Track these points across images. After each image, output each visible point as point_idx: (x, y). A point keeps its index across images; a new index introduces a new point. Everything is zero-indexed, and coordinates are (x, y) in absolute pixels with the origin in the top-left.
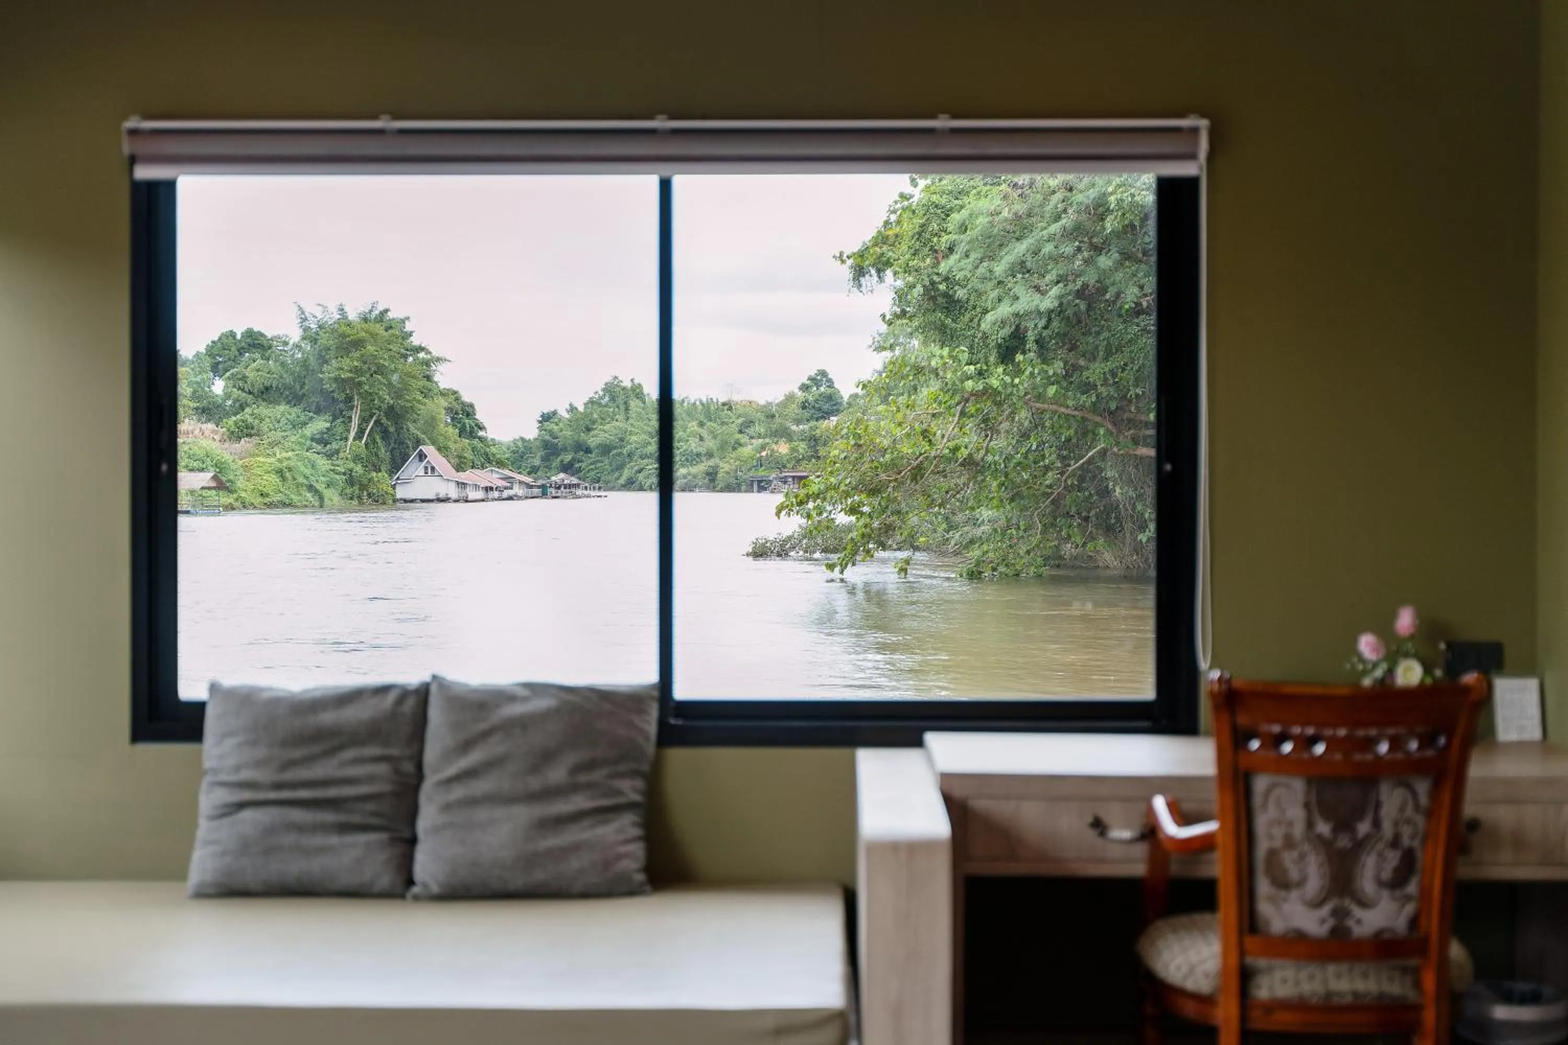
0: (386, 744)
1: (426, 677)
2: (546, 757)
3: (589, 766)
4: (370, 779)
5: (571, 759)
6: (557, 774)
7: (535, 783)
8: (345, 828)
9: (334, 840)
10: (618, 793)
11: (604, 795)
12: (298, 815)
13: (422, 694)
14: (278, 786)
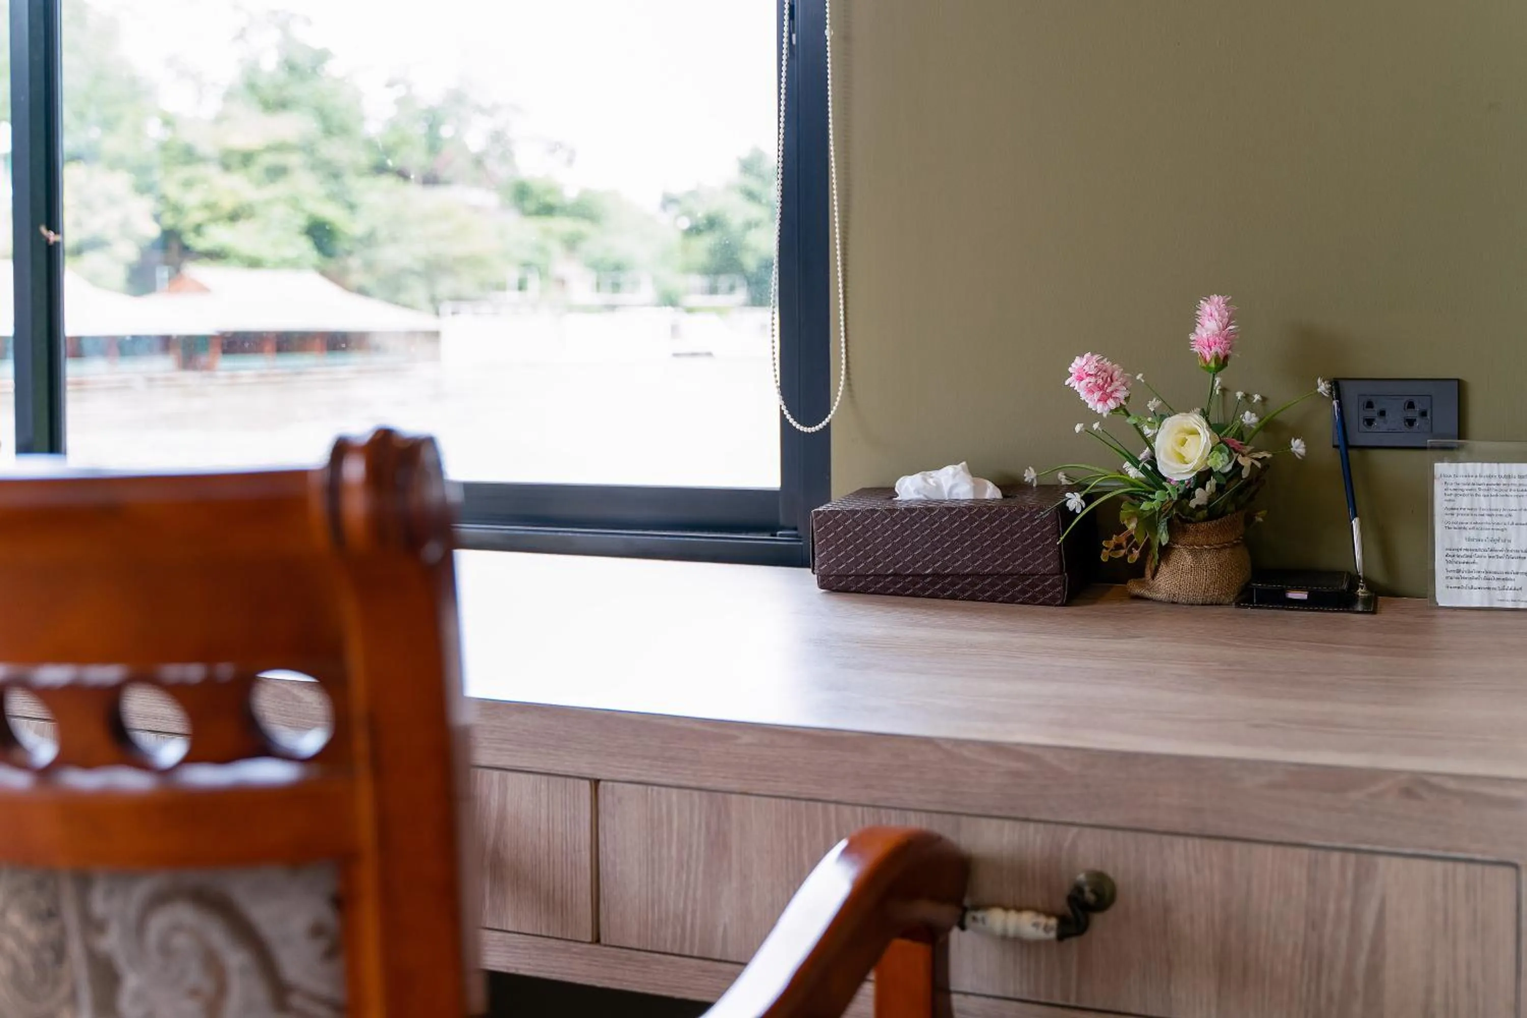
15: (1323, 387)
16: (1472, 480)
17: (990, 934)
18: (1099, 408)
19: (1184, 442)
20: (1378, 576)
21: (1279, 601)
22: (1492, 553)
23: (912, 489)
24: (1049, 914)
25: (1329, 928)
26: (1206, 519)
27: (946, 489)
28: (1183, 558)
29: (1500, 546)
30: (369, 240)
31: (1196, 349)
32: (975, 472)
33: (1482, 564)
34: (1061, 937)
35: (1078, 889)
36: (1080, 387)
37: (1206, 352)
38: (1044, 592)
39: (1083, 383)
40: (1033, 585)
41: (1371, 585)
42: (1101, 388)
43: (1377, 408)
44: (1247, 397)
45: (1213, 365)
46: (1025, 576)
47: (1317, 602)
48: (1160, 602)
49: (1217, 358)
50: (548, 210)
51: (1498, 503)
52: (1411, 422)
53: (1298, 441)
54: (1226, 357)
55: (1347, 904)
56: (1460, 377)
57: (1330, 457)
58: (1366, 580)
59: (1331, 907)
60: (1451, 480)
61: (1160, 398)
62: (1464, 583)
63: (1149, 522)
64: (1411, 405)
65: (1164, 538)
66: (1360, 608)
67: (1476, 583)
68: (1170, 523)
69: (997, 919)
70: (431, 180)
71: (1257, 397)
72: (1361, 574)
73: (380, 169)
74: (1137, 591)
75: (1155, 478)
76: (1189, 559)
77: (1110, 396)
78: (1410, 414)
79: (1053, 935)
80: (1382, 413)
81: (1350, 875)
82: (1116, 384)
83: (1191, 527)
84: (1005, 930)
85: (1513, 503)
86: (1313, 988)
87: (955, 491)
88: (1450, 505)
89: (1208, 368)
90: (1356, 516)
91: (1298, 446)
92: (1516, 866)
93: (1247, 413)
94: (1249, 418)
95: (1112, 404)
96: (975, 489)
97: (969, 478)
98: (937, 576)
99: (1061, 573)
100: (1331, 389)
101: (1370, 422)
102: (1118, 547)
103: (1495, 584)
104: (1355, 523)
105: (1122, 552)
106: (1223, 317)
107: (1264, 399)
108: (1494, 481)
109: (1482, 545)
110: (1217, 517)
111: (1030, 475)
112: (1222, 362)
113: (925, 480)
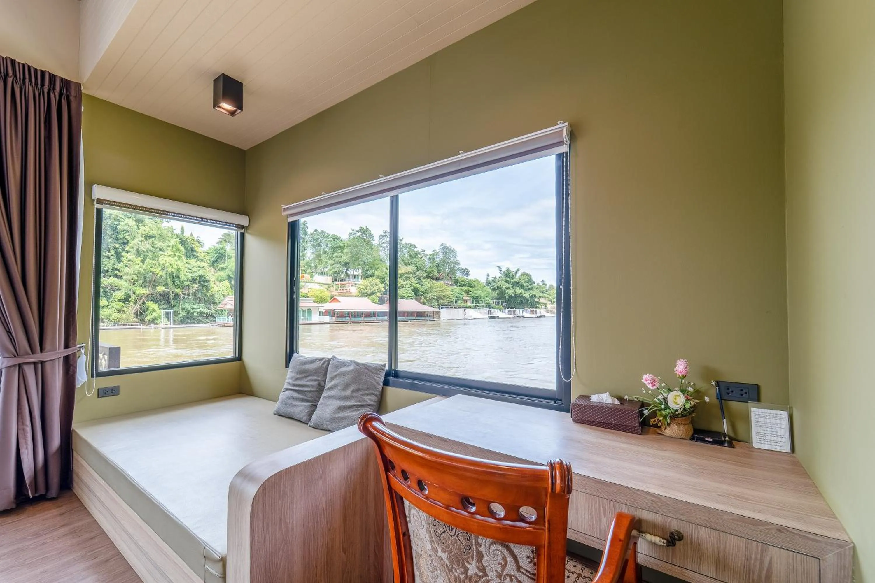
0: (318, 376)
1: (330, 356)
2: (346, 387)
3: (358, 390)
4: (312, 386)
5: (353, 387)
6: (348, 392)
7: (344, 394)
8: (303, 400)
9: (300, 403)
10: (364, 401)
11: (360, 401)
12: (295, 395)
13: (329, 361)
14: (294, 385)
15: (713, 383)
16: (764, 414)
17: (647, 540)
18: (651, 388)
19: (675, 399)
20: (732, 435)
21: (703, 440)
22: (772, 435)
23: (596, 399)
24: (664, 539)
25: (752, 562)
26: (681, 417)
27: (605, 400)
28: (674, 426)
29: (774, 433)
30: (425, 292)
31: (677, 372)
32: (612, 395)
33: (769, 438)
34: (668, 546)
35: (672, 533)
36: (646, 383)
37: (680, 374)
38: (634, 431)
39: (647, 382)
40: (631, 429)
41: (730, 437)
42: (652, 383)
43: (730, 390)
44: (689, 383)
45: (682, 377)
46: (629, 426)
47: (715, 442)
48: (667, 436)
49: (683, 375)
50: (463, 285)
51: (773, 421)
52: (742, 395)
53: (707, 398)
54: (686, 376)
55: (759, 557)
56: (758, 384)
57: (716, 402)
58: (728, 436)
59: (753, 556)
60: (757, 413)
61: (665, 383)
62: (762, 442)
63: (665, 417)
64: (742, 390)
65: (669, 421)
66: (726, 445)
67: (766, 443)
68: (670, 417)
69: (649, 537)
70: (438, 279)
71: (692, 384)
72: (727, 434)
73: (428, 277)
74: (659, 432)
75: (667, 407)
76: (676, 427)
77: (654, 385)
78: (742, 393)
79: (665, 545)
80: (732, 392)
81: (760, 549)
82: (656, 383)
83: (677, 419)
84: (651, 540)
85: (778, 422)
86: (747, 576)
87: (607, 401)
88: (757, 420)
89: (680, 378)
90: (724, 418)
91: (707, 399)
92: (819, 559)
93: (690, 388)
94: (690, 389)
95: (655, 387)
96: (613, 401)
97: (610, 397)
98: (604, 423)
99: (640, 427)
100: (716, 384)
101: (728, 394)
102: (655, 421)
103: (773, 444)
104: (725, 420)
105: (656, 422)
106: (685, 365)
107: (694, 384)
108: (771, 415)
109: (768, 432)
110: (684, 417)
111: (626, 397)
112: (684, 377)
113: (599, 397)
